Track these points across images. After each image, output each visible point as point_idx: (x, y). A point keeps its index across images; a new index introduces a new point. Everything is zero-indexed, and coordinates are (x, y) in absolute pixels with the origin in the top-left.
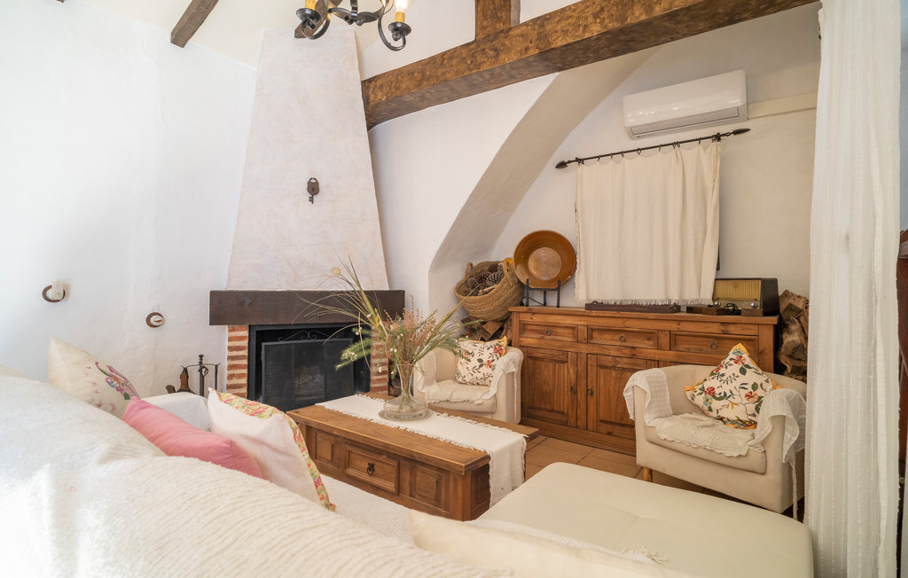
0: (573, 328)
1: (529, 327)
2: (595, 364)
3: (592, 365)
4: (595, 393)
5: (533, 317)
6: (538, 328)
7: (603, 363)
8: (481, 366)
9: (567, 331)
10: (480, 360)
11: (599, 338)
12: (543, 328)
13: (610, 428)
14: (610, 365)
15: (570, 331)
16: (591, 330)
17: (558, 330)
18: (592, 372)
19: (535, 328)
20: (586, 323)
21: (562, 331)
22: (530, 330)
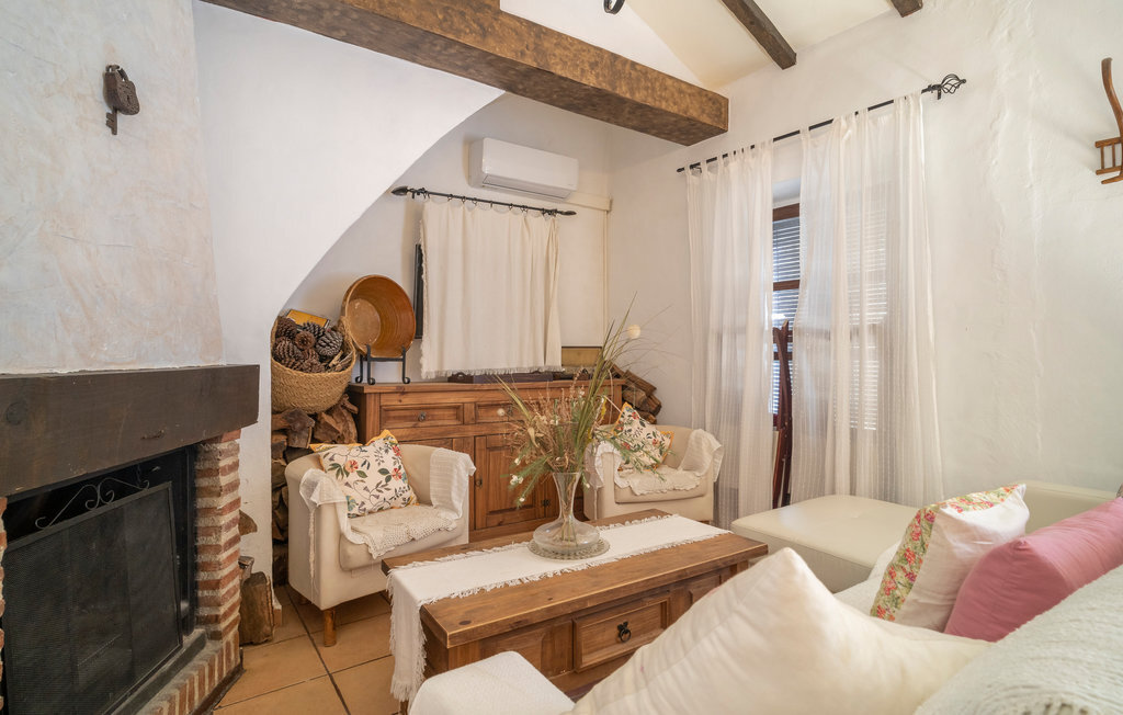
0: (457, 408)
1: (392, 414)
2: (483, 447)
3: (480, 450)
4: (484, 482)
5: (402, 398)
6: (407, 413)
7: (493, 444)
8: (388, 479)
9: (447, 413)
10: (383, 472)
11: (485, 416)
12: (414, 413)
13: (499, 517)
14: (500, 444)
15: (452, 412)
16: (478, 406)
17: (436, 413)
18: (481, 457)
19: (403, 413)
20: (473, 400)
21: (440, 412)
22: (394, 417)
